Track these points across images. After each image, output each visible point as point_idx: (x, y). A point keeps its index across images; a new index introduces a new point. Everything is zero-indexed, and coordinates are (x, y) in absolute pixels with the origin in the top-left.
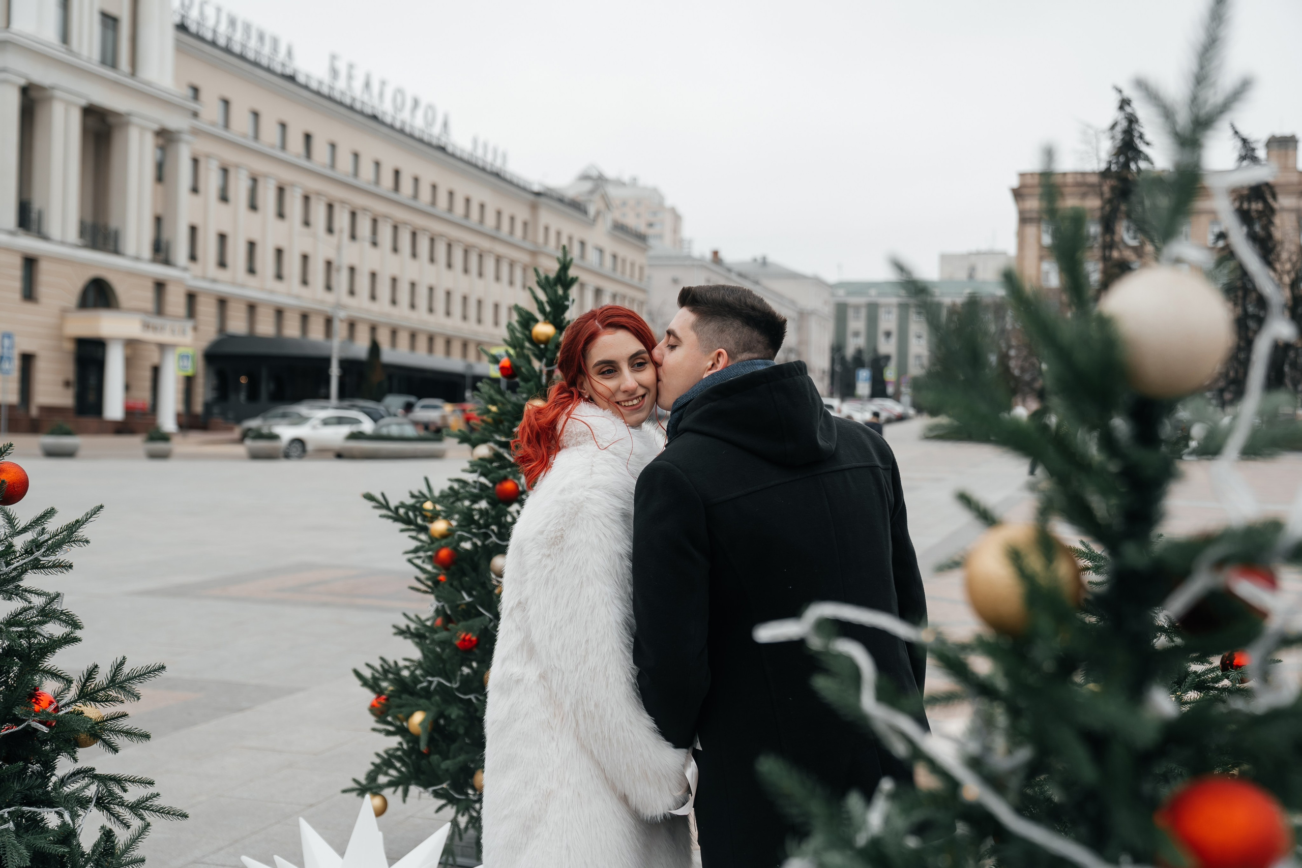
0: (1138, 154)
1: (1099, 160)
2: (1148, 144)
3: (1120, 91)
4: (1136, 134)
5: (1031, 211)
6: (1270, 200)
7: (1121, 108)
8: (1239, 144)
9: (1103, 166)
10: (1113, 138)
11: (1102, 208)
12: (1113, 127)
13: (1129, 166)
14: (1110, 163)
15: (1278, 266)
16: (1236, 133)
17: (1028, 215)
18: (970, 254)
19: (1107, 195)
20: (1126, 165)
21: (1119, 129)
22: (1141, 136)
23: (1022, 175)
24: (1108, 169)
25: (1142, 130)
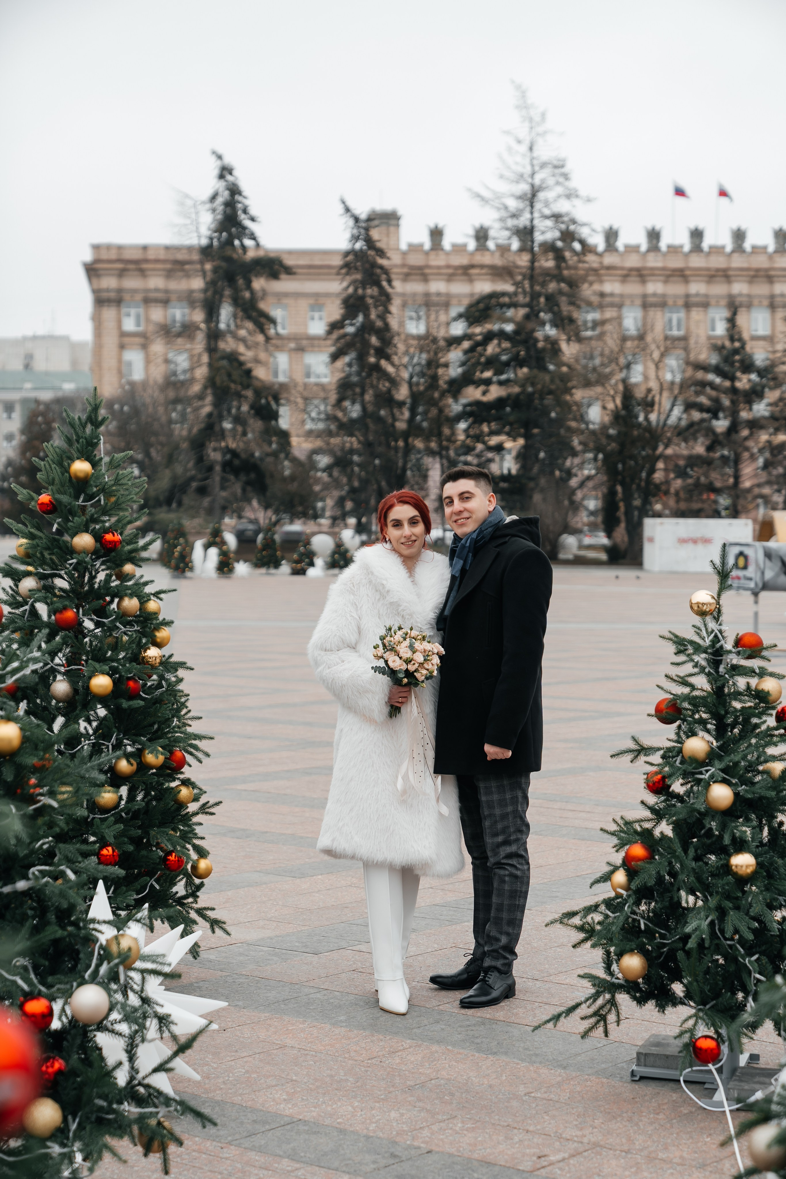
0: (243, 231)
1: (199, 237)
2: (253, 219)
3: (220, 157)
4: (239, 206)
5: (108, 290)
6: (384, 284)
7: (221, 177)
8: (351, 222)
9: (204, 242)
10: (214, 210)
11: (205, 291)
12: (213, 198)
13: (232, 244)
14: (211, 239)
15: (395, 359)
16: (348, 210)
17: (105, 295)
18: (25, 339)
19: (209, 276)
20: (229, 243)
21: (220, 200)
22: (245, 211)
23: (96, 248)
24: (210, 246)
25: (247, 202)
